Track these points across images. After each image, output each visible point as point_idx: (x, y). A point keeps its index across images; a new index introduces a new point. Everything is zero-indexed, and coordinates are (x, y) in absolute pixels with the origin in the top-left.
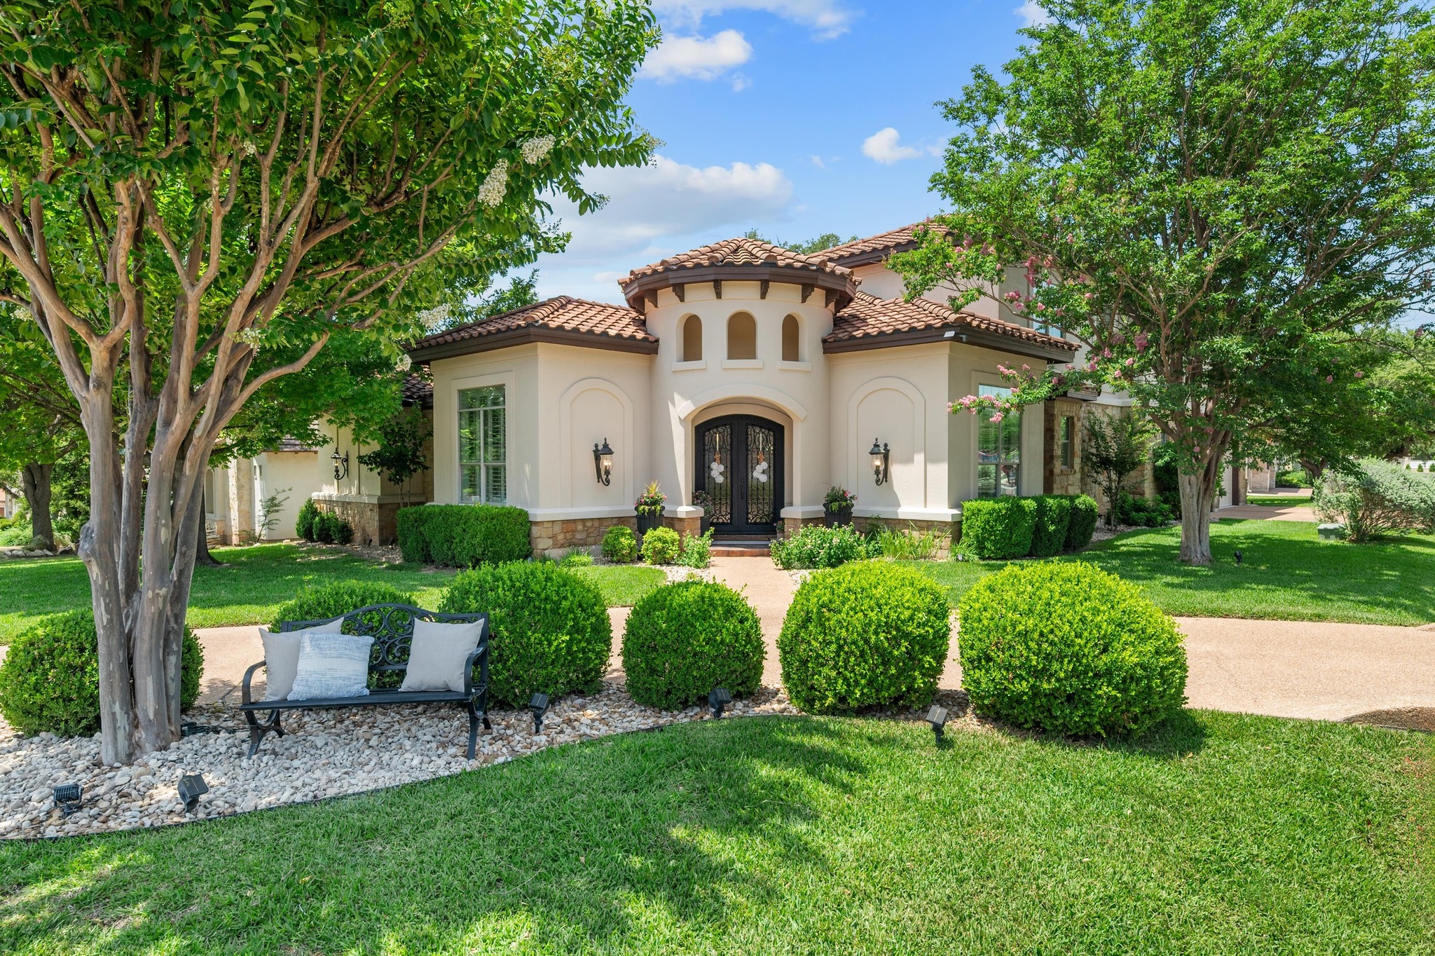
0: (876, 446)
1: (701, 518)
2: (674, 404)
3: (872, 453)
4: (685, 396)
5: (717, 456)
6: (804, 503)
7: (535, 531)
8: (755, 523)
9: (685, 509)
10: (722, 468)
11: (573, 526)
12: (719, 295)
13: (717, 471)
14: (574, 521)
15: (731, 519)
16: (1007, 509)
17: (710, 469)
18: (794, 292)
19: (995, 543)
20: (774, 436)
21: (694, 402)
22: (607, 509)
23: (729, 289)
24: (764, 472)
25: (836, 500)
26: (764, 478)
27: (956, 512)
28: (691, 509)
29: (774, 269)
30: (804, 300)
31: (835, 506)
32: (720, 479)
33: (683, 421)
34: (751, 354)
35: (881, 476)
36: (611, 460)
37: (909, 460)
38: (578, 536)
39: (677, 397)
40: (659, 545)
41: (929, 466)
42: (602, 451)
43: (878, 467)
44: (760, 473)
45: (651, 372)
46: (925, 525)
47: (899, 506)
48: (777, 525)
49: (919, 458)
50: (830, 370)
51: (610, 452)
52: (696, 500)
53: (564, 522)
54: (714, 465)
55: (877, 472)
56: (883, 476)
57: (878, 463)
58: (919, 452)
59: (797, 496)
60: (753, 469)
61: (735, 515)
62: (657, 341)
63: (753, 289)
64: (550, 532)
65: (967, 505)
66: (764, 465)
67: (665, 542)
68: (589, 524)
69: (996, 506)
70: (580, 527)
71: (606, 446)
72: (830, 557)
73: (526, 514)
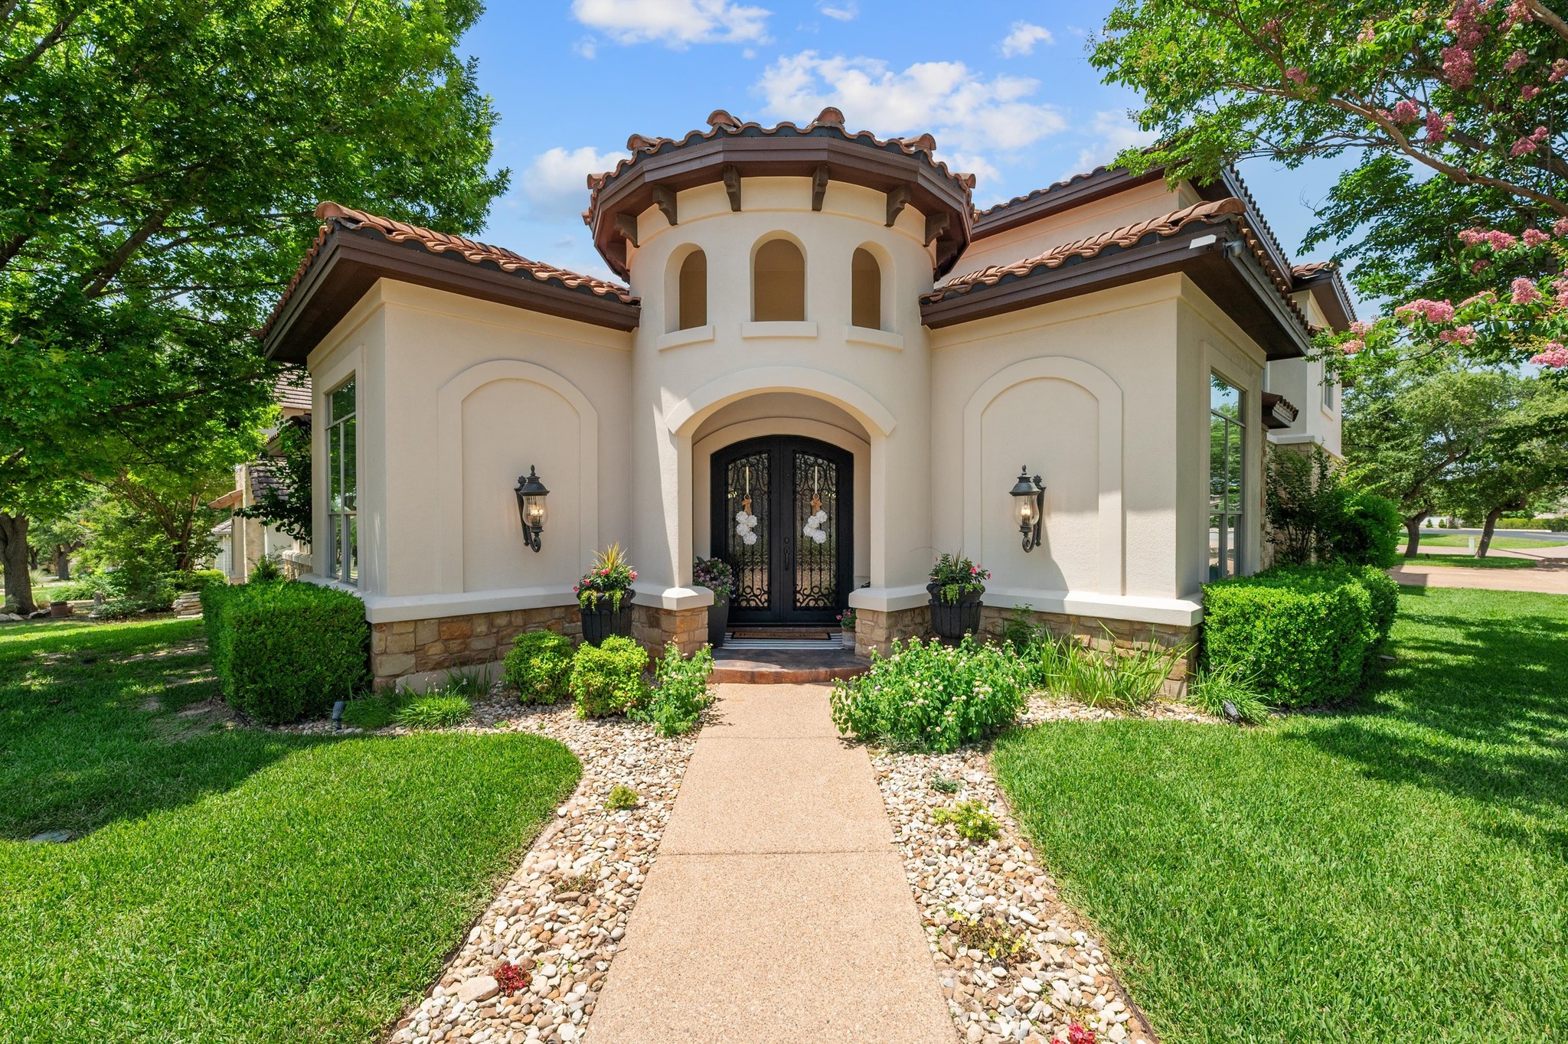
0: (1023, 479)
1: (709, 608)
2: (661, 410)
3: (1014, 494)
4: (679, 394)
5: (747, 502)
6: (889, 584)
7: (377, 640)
8: (807, 608)
9: (677, 594)
10: (753, 521)
11: (465, 627)
12: (736, 206)
13: (746, 525)
14: (469, 618)
15: (769, 601)
16: (1331, 608)
17: (736, 523)
18: (873, 203)
19: (1301, 677)
20: (837, 470)
21: (692, 403)
22: (541, 592)
23: (753, 189)
24: (820, 527)
25: (954, 580)
26: (820, 537)
27: (1191, 606)
28: (689, 592)
29: (837, 143)
30: (889, 224)
31: (952, 591)
32: (751, 539)
33: (675, 436)
34: (796, 312)
35: (1030, 535)
36: (544, 506)
37: (1089, 505)
38: (477, 644)
39: (666, 396)
40: (598, 680)
41: (1131, 518)
42: (530, 488)
43: (1026, 519)
44: (815, 528)
45: (630, 357)
46: (1129, 630)
47: (1065, 589)
48: (844, 617)
49: (1110, 503)
50: (931, 355)
51: (542, 491)
52: (701, 574)
53: (441, 621)
54: (742, 517)
55: (1025, 527)
56: (1033, 535)
57: (1026, 511)
58: (1109, 490)
59: (878, 573)
60: (804, 521)
61: (776, 595)
62: (636, 302)
63: (800, 188)
64: (409, 642)
65: (1220, 593)
66: (821, 516)
67: (612, 672)
68: (502, 621)
69: (1304, 601)
70: (481, 628)
71: (534, 479)
72: (965, 723)
73: (360, 607)
